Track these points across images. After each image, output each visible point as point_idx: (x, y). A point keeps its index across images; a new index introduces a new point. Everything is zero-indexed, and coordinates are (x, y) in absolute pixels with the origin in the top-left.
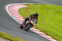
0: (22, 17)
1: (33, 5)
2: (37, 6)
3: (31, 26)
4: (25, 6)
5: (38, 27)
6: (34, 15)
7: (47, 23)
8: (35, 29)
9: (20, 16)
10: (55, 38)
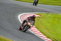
1: (45, 14)
2: (49, 15)
5: (50, 37)
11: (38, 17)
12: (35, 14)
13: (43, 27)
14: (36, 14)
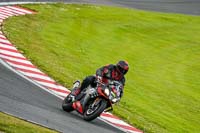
0: (12, 45)
3: (104, 104)
4: (23, 12)
6: (113, 69)
7: (92, 66)
8: (56, 84)
9: (8, 42)
10: (119, 113)
11: (27, 16)
12: (15, 6)
13: (43, 49)
14: (20, 6)
